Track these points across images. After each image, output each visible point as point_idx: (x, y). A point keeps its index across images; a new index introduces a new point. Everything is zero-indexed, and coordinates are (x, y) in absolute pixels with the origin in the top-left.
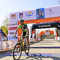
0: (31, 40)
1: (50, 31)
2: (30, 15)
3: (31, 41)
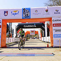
0: (16, 39)
2: (15, 14)
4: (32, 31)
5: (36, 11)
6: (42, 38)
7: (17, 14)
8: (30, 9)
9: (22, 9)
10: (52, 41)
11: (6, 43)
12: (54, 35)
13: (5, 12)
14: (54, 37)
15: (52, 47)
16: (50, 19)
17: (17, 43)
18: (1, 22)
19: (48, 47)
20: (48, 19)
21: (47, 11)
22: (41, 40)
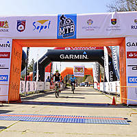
0: (41, 86)
1: (85, 69)
3: (41, 90)
5: (90, 21)
6: (101, 83)
7: (46, 27)
8: (75, 17)
9: (58, 16)
10: (124, 90)
11: (20, 92)
12: (129, 78)
13: (19, 23)
14: (129, 82)
15: (124, 105)
16: (121, 42)
17: (44, 93)
18: (11, 46)
19: (114, 105)
20: (117, 42)
21: (114, 21)
22: (98, 90)
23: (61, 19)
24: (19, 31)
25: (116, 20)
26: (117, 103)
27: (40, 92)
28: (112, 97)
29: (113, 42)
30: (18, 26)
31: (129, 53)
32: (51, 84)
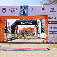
0: (13, 35)
4: (29, 28)
5: (33, 9)
6: (38, 34)
7: (15, 11)
9: (20, 6)
10: (47, 37)
11: (4, 38)
12: (49, 32)
13: (3, 9)
14: (49, 34)
15: (47, 43)
16: (46, 17)
17: (14, 38)
19: (43, 43)
20: (44, 17)
21: (43, 9)
22: (37, 37)
23: (21, 7)
24: (3, 12)
25: (44, 8)
26: (44, 42)
27: (13, 38)
28: (42, 40)
29: (43, 17)
30: (3, 10)
31: (49, 22)
32: (17, 35)
